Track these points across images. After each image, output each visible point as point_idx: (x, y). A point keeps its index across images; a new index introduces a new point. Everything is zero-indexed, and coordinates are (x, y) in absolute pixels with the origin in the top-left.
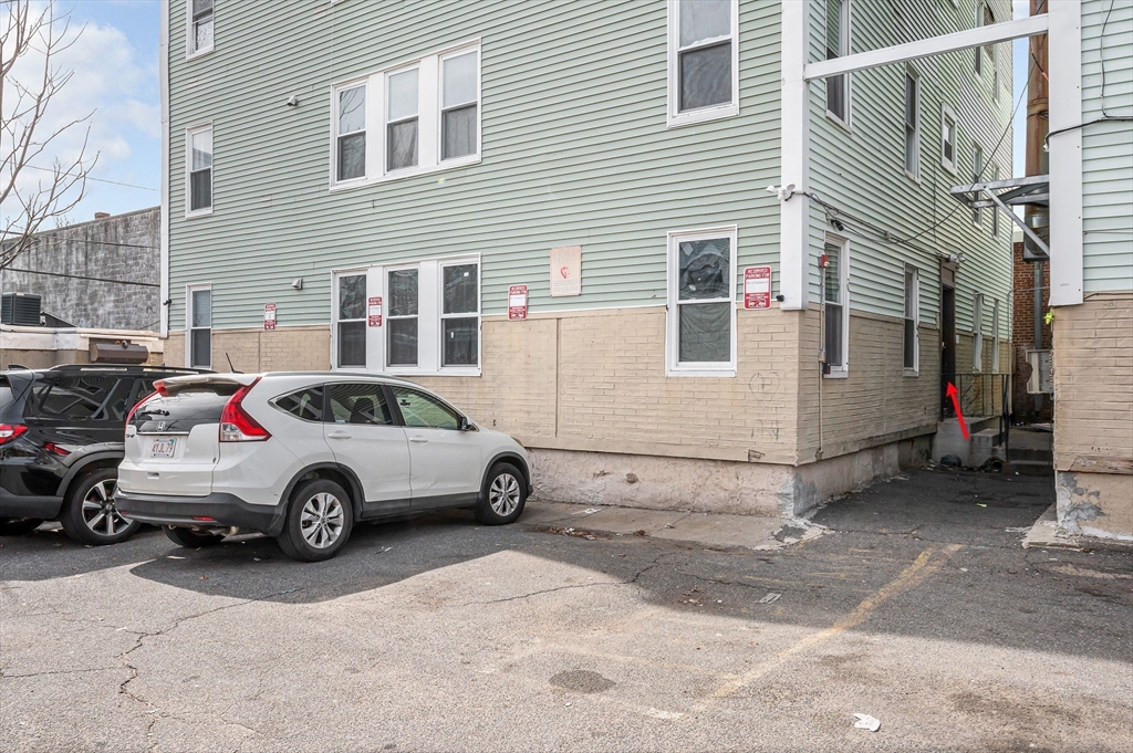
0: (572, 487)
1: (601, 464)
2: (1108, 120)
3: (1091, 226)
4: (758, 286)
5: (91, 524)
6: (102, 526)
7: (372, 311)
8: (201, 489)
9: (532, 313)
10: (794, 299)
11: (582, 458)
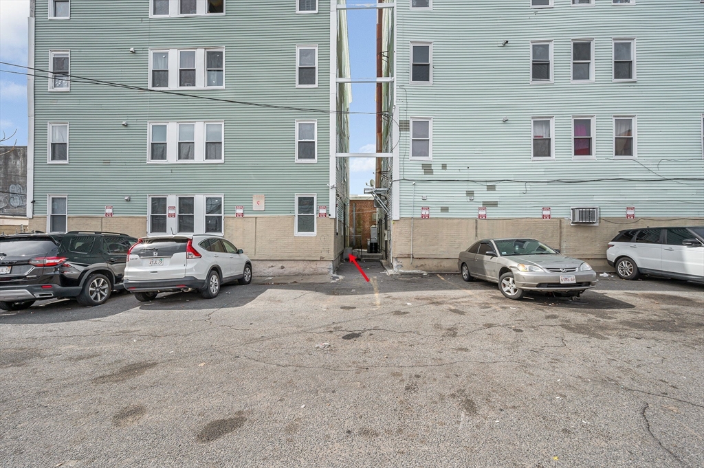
0: (261, 272)
1: (271, 264)
2: (404, 179)
3: (402, 202)
4: (323, 211)
5: (92, 297)
6: (96, 298)
7: (169, 211)
8: (182, 275)
9: (245, 215)
10: (333, 216)
11: (264, 262)
